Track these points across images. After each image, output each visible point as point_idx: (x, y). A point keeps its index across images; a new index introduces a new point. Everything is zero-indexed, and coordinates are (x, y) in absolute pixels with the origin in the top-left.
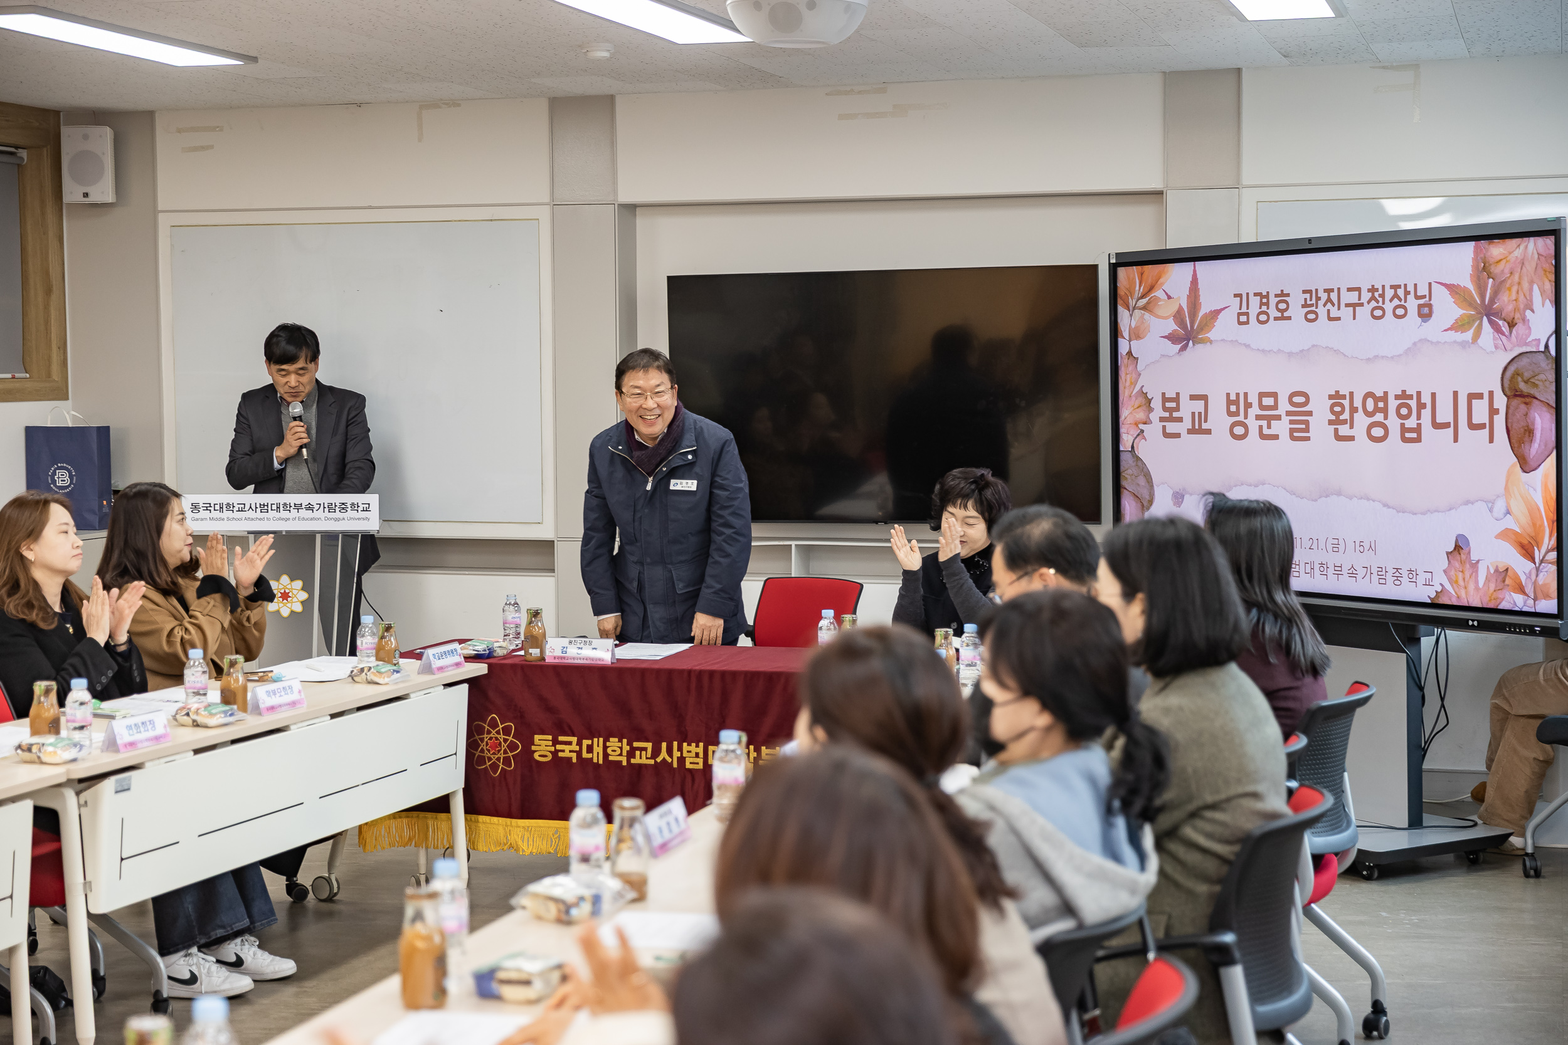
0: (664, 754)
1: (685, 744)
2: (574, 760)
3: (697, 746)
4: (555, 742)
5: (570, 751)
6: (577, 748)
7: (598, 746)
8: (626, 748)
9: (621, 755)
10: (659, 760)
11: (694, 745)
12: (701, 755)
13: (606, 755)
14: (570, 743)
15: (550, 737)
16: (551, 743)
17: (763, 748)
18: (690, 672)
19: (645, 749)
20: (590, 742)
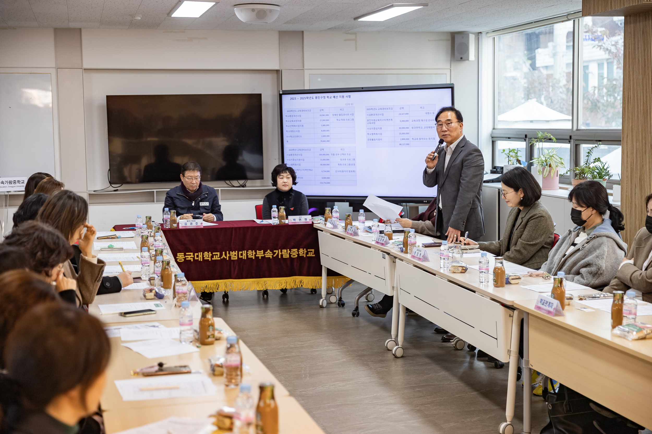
0: (224, 256)
1: (231, 252)
2: (192, 261)
3: (235, 252)
4: (185, 255)
5: (191, 258)
6: (193, 256)
7: (200, 255)
8: (210, 255)
9: (209, 257)
10: (222, 258)
11: (234, 252)
12: (237, 255)
13: (203, 258)
14: (190, 255)
15: (183, 254)
16: (183, 256)
17: (258, 251)
18: (232, 228)
19: (217, 255)
20: (197, 254)
